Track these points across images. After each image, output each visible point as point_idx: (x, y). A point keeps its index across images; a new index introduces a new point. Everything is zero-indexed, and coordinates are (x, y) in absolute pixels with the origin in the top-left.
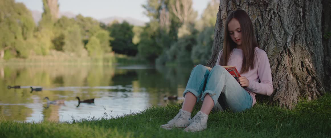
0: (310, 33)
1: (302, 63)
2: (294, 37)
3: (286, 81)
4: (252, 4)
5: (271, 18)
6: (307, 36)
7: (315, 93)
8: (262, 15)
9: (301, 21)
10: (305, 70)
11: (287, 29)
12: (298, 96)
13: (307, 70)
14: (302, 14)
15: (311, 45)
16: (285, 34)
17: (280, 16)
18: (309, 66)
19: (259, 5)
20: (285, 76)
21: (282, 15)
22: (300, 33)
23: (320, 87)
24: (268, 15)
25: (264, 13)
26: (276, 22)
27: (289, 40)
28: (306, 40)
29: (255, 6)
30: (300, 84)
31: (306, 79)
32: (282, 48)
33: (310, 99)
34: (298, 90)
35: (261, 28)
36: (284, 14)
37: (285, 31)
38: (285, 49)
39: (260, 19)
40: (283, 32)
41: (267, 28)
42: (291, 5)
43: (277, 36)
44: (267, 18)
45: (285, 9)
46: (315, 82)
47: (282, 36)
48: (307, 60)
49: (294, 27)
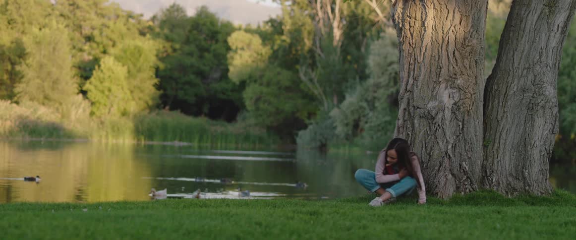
0: (469, 141)
1: (460, 165)
2: (454, 145)
3: (445, 179)
4: (423, 117)
5: (436, 129)
6: (465, 144)
7: (468, 189)
8: (430, 127)
9: (461, 132)
10: (462, 171)
11: (448, 138)
12: (454, 191)
13: (464, 171)
14: (461, 127)
15: (469, 151)
16: (447, 142)
17: (443, 128)
18: (465, 168)
19: (428, 119)
20: (444, 175)
21: (444, 127)
22: (459, 142)
23: (473, 184)
24: (435, 127)
25: (431, 125)
26: (440, 132)
27: (450, 147)
28: (465, 147)
29: (425, 119)
30: (457, 182)
31: (462, 178)
32: (444, 153)
33: (463, 193)
34: (455, 186)
35: (428, 136)
36: (447, 126)
37: (447, 140)
38: (446, 154)
39: (428, 129)
40: (445, 141)
41: (433, 137)
42: (453, 119)
43: (441, 143)
44: (433, 129)
45: (447, 122)
46: (469, 181)
47: (444, 144)
48: (464, 163)
49: (455, 137)
